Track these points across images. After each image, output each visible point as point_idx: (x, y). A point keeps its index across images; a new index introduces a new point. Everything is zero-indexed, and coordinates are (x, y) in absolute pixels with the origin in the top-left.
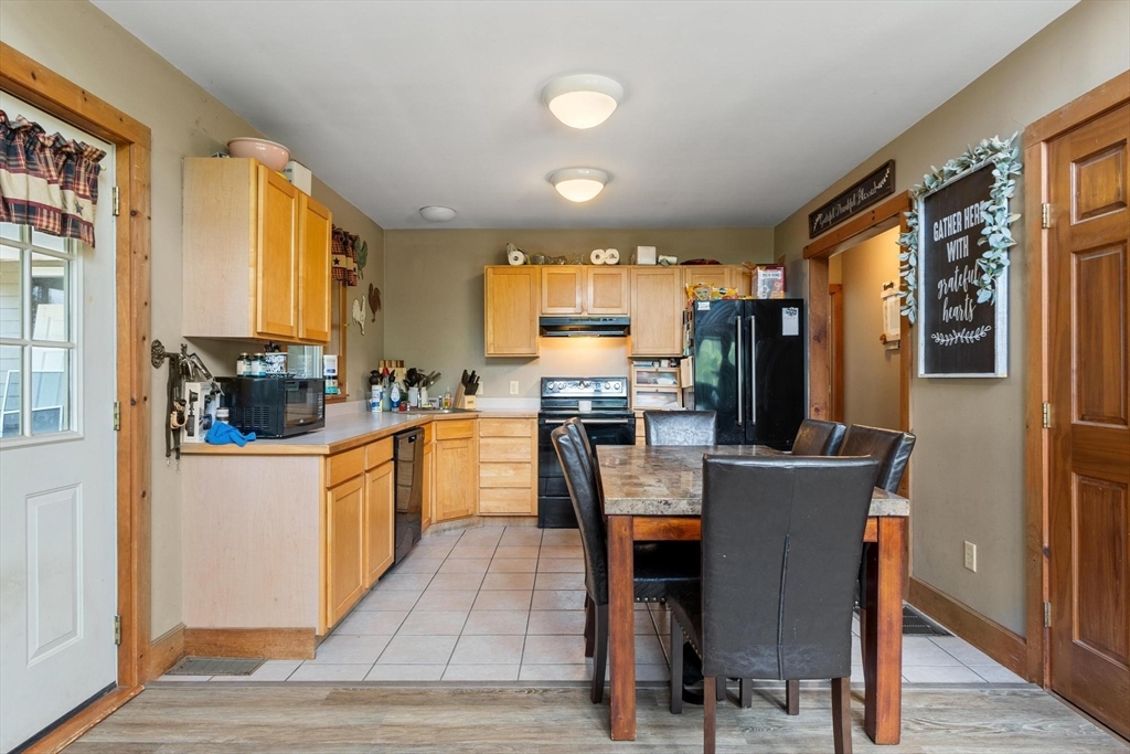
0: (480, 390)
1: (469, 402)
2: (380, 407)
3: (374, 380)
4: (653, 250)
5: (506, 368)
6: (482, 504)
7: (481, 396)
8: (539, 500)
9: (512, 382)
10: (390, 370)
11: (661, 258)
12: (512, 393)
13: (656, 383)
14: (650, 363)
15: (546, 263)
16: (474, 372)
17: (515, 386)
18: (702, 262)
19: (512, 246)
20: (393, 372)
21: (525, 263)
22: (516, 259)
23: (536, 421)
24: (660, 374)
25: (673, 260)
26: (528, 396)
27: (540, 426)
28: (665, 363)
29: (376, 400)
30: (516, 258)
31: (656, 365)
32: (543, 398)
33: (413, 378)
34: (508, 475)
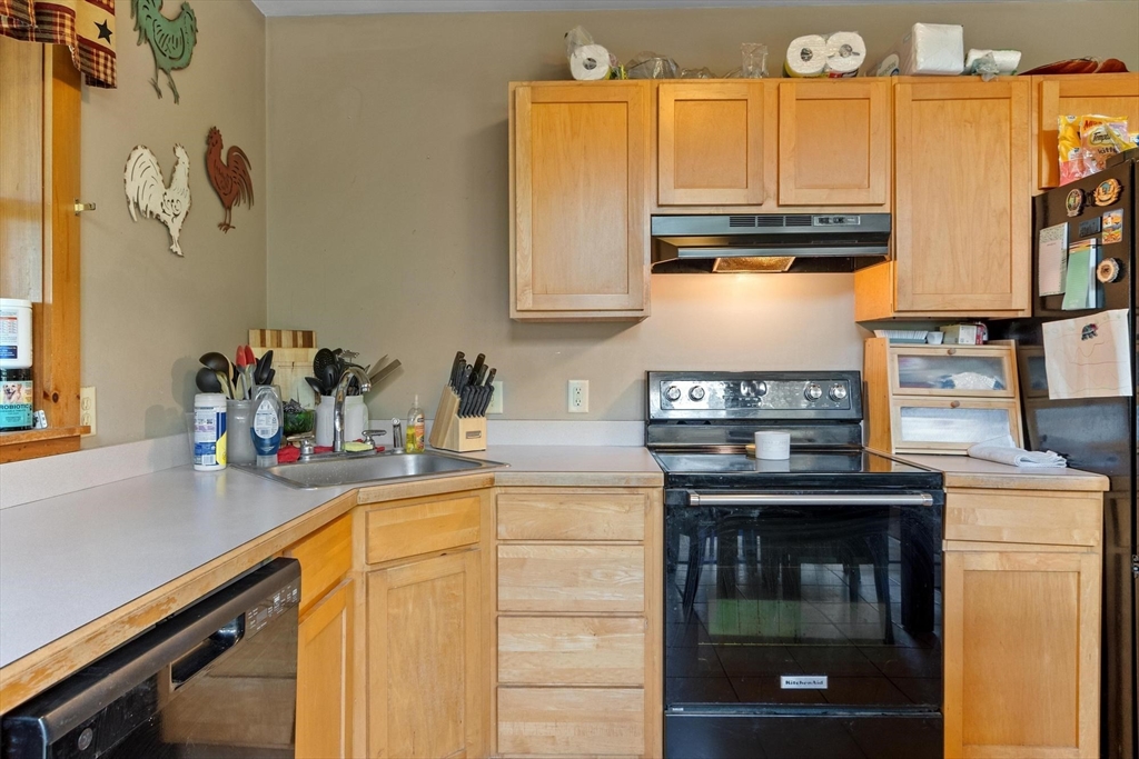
0: (497, 404)
1: (471, 434)
2: (220, 456)
3: (210, 378)
4: (956, 32)
5: (558, 349)
6: (506, 728)
7: (498, 417)
8: (665, 718)
9: (574, 383)
10: (258, 353)
11: (975, 55)
12: (573, 408)
13: (950, 384)
14: (922, 335)
15: (668, 74)
16: (481, 359)
17: (580, 393)
18: (1084, 67)
19: (579, 32)
20: (269, 356)
21: (614, 76)
22: (591, 64)
23: (657, 494)
24: (954, 361)
25: (1010, 59)
26: (612, 416)
27: (667, 510)
28: (967, 336)
29: (206, 436)
30: (592, 61)
31: (937, 338)
32: (650, 422)
33: (329, 373)
34: (580, 649)
